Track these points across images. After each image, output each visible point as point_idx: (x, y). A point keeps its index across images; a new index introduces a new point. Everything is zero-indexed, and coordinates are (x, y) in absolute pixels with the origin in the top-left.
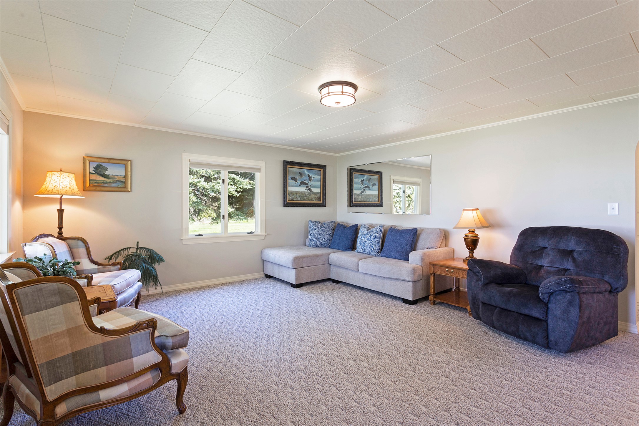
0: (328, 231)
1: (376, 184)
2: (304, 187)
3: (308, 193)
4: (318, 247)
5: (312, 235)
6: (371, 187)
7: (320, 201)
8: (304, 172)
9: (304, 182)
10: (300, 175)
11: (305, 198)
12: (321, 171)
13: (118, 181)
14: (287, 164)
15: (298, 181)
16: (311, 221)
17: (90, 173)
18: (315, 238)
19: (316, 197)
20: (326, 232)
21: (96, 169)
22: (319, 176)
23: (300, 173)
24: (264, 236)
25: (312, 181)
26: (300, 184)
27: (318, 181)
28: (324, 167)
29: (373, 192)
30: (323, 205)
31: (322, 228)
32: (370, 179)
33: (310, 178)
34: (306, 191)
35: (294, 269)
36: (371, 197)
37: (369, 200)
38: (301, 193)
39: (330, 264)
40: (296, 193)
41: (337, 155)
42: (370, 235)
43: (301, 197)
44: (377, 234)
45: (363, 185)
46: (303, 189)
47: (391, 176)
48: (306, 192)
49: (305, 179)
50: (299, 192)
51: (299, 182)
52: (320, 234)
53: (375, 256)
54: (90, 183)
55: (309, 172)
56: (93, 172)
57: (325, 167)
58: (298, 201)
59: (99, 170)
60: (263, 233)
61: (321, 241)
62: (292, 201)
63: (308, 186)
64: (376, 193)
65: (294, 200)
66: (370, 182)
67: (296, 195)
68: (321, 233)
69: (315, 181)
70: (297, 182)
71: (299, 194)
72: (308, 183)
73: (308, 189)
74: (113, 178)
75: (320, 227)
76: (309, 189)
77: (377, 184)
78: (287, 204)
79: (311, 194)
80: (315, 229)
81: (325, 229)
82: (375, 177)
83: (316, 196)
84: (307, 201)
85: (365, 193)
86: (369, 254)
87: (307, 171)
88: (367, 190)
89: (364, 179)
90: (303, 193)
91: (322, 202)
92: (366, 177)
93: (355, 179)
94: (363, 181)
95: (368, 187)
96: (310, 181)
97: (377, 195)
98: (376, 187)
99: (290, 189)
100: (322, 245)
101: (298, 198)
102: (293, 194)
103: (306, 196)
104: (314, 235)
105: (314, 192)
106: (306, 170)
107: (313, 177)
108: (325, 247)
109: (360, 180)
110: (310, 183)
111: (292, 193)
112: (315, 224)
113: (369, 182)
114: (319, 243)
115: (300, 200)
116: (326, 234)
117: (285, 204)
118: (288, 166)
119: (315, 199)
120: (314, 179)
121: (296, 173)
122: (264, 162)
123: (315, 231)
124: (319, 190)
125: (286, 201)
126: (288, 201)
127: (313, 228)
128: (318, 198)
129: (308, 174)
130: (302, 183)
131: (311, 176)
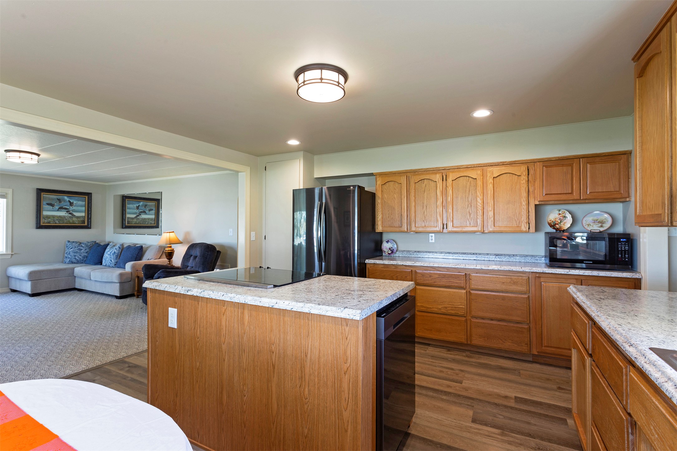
0: (85, 250)
1: (153, 209)
3: (68, 217)
4: (74, 263)
6: (147, 212)
7: (85, 223)
8: (64, 198)
9: (64, 207)
10: (58, 201)
11: (65, 221)
12: (85, 197)
14: (40, 191)
15: (56, 206)
16: (69, 241)
18: (71, 256)
19: (79, 221)
20: (83, 250)
22: (83, 202)
23: (59, 200)
24: (11, 255)
25: (74, 206)
26: (59, 209)
27: (81, 206)
28: (89, 195)
29: (151, 216)
30: (88, 227)
31: (79, 247)
32: (146, 205)
33: (71, 204)
34: (67, 215)
35: (30, 282)
36: (147, 220)
37: (145, 223)
38: (60, 217)
39: (75, 277)
40: (53, 217)
41: (107, 184)
43: (60, 220)
44: (116, 251)
45: (138, 210)
46: (63, 213)
48: (66, 216)
49: (66, 205)
50: (58, 216)
51: (57, 208)
52: (76, 252)
53: (113, 267)
55: (69, 199)
57: (90, 195)
58: (56, 223)
60: (10, 253)
61: (77, 258)
62: (48, 223)
63: (69, 211)
64: (153, 217)
65: (50, 223)
66: (146, 207)
67: (53, 218)
68: (77, 252)
69: (77, 206)
70: (54, 208)
71: (57, 217)
72: (68, 208)
73: (68, 213)
75: (76, 246)
76: (70, 214)
77: (154, 209)
78: (39, 226)
80: (72, 248)
81: (82, 248)
82: (153, 204)
83: (79, 219)
84: (67, 224)
85: (141, 217)
86: (109, 266)
87: (68, 198)
88: (142, 214)
89: (139, 205)
90: (63, 217)
91: (86, 224)
92: (141, 203)
94: (138, 208)
95: (144, 212)
96: (71, 206)
97: (154, 219)
98: (153, 212)
99: (45, 213)
100: (78, 261)
101: (55, 221)
102: (49, 218)
103: (66, 219)
104: (69, 253)
107: (75, 202)
108: (82, 263)
109: (135, 206)
110: (71, 208)
111: (48, 217)
112: (72, 244)
113: (145, 207)
114: (74, 260)
115: (58, 223)
116: (83, 252)
117: (38, 226)
118: (42, 193)
119: (78, 222)
120: (76, 205)
121: (53, 199)
122: (11, 190)
123: (71, 250)
124: (83, 214)
125: (40, 224)
126: (42, 224)
127: (70, 247)
128: (82, 221)
129: (69, 201)
130: (61, 208)
131: (73, 202)
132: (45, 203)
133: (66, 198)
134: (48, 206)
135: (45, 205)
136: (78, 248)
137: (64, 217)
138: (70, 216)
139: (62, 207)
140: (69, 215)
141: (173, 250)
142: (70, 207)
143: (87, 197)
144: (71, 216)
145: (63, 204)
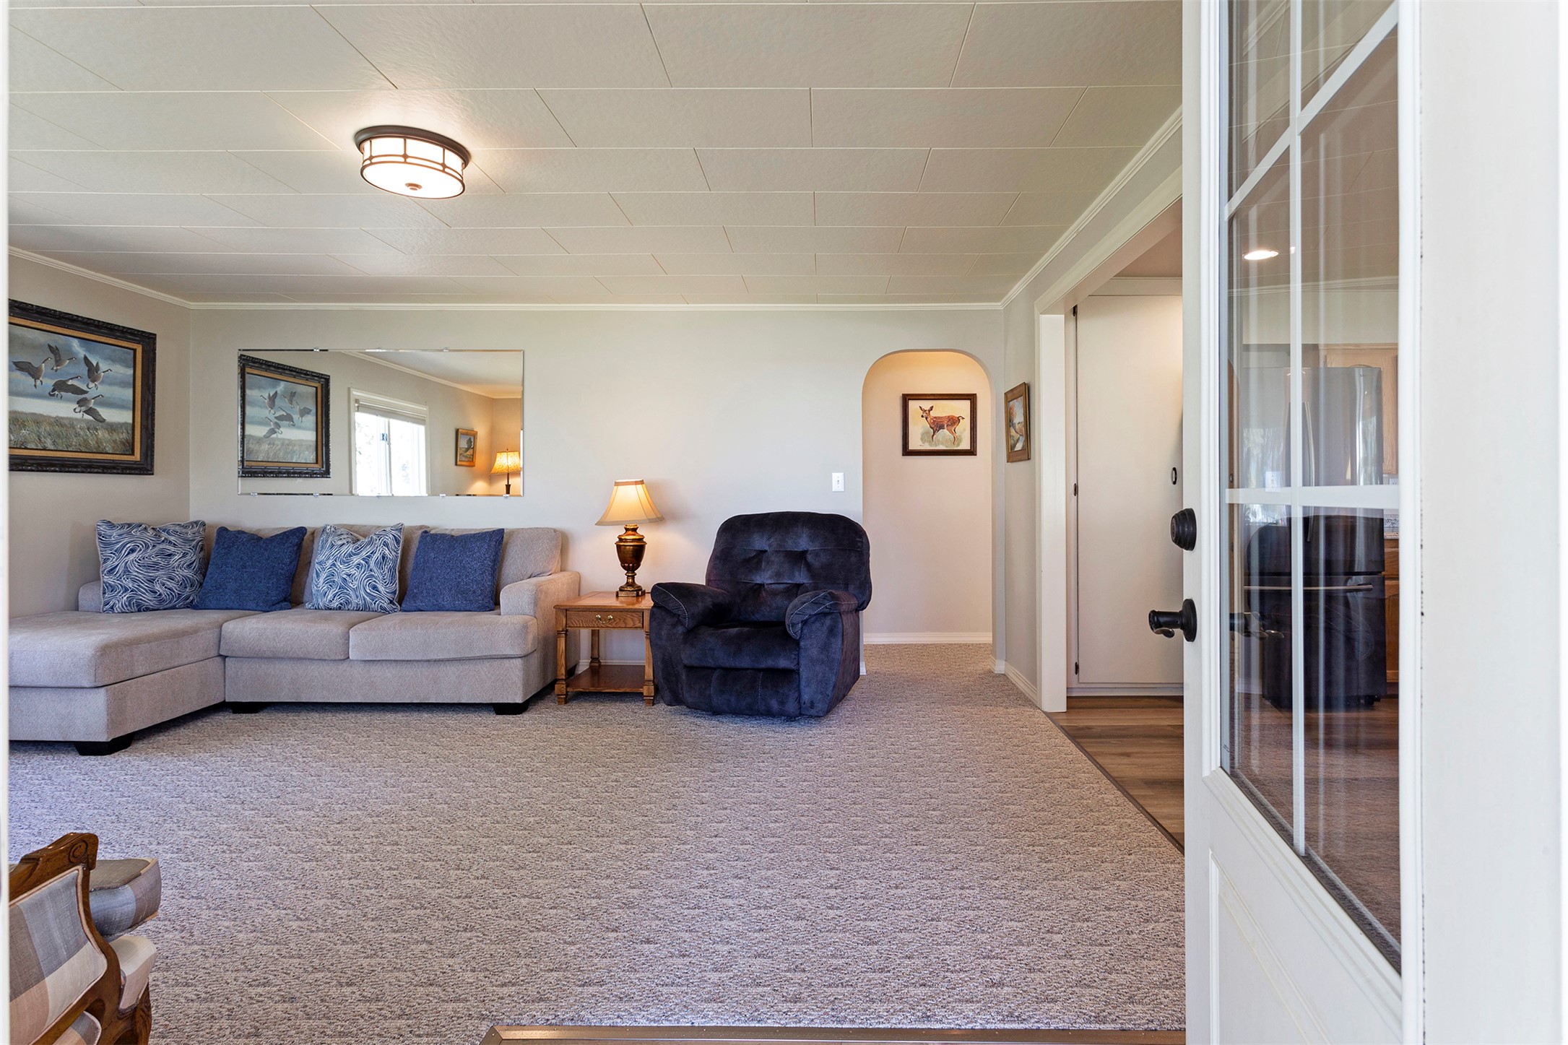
0: (185, 555)
1: (311, 410)
2: (69, 400)
3: (84, 425)
4: (147, 609)
5: (121, 569)
6: (296, 417)
7: (133, 454)
8: (70, 346)
9: (70, 383)
10: (52, 355)
11: (74, 441)
12: (135, 350)
15: (45, 376)
16: (111, 525)
18: (134, 581)
19: (115, 441)
20: (176, 557)
22: (127, 366)
23: (54, 350)
25: (102, 382)
26: (53, 390)
27: (122, 384)
28: (146, 339)
29: (302, 435)
30: (144, 468)
31: (161, 546)
32: (293, 394)
33: (93, 372)
34: (79, 416)
35: (103, 690)
36: (295, 448)
37: (292, 458)
38: (58, 421)
39: (224, 657)
40: (38, 420)
41: (193, 305)
42: (364, 554)
43: (59, 436)
44: (387, 552)
45: (272, 411)
46: (64, 409)
47: (352, 389)
48: (76, 419)
49: (73, 372)
50: (50, 417)
51: (49, 383)
52: (155, 566)
53: (384, 611)
55: (89, 350)
57: (150, 340)
58: (45, 449)
61: (158, 587)
62: (21, 448)
63: (86, 399)
64: (309, 436)
65: (26, 448)
66: (294, 402)
67: (35, 429)
68: (156, 563)
69: (110, 384)
70: (38, 382)
71: (50, 424)
72: (85, 388)
73: (84, 408)
75: (151, 544)
76: (89, 412)
77: (314, 411)
79: (97, 430)
80: (132, 551)
81: (172, 549)
82: (307, 390)
83: (115, 436)
84: (81, 452)
85: (280, 436)
86: (365, 608)
87: (81, 346)
88: (285, 427)
89: (276, 392)
90: (66, 422)
91: (137, 457)
92: (281, 387)
93: (250, 389)
94: (272, 399)
95: (288, 418)
96: (93, 381)
97: (314, 444)
98: (310, 420)
100: (161, 601)
101: (43, 439)
103: (77, 435)
104: (127, 571)
105: (108, 424)
106: (76, 340)
107: (103, 367)
108: (173, 608)
109: (266, 396)
110: (94, 390)
111: (20, 421)
112: (129, 533)
113: (291, 402)
114: (149, 596)
115: (52, 448)
116: (176, 564)
119: (113, 448)
120: (108, 377)
121: (34, 347)
123: (132, 557)
124: (125, 417)
127: (124, 546)
128: (124, 444)
129: (86, 358)
130: (61, 387)
131: (97, 364)
133: (75, 344)
136: (156, 549)
137: (71, 424)
138: (88, 421)
139: (64, 382)
140: (87, 417)
141: (641, 540)
142: (87, 386)
143: (139, 349)
144: (91, 421)
145: (67, 369)
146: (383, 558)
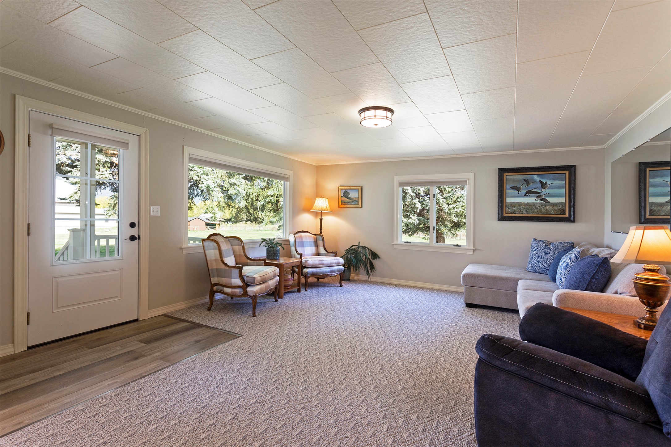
0: (554, 255)
2: (532, 197)
3: (540, 205)
4: (537, 273)
7: (564, 214)
8: (533, 178)
9: (533, 190)
11: (535, 210)
12: (565, 173)
13: (355, 201)
14: (502, 172)
16: (535, 240)
17: (341, 196)
18: (534, 261)
19: (555, 210)
20: (550, 255)
21: (344, 194)
22: (562, 180)
23: (526, 181)
24: (473, 251)
25: (549, 188)
26: (526, 194)
27: (559, 187)
28: (571, 169)
30: (570, 220)
31: (545, 250)
33: (544, 185)
34: (537, 202)
38: (528, 204)
40: (519, 204)
43: (528, 209)
46: (531, 200)
48: (536, 203)
49: (535, 186)
50: (525, 203)
51: (524, 192)
54: (341, 203)
56: (343, 196)
57: (573, 168)
58: (522, 214)
59: (346, 194)
60: (472, 248)
61: (540, 265)
62: (513, 214)
63: (541, 195)
65: (515, 214)
67: (519, 207)
68: (541, 256)
69: (553, 188)
70: (520, 192)
71: (525, 205)
72: (540, 191)
73: (539, 199)
74: (353, 199)
75: (543, 248)
78: (502, 218)
79: (546, 206)
80: (535, 250)
81: (549, 251)
83: (555, 208)
84: (539, 214)
87: (538, 177)
90: (532, 204)
91: (567, 215)
96: (544, 189)
99: (509, 200)
101: (522, 211)
102: (514, 207)
103: (536, 208)
104: (533, 257)
105: (552, 203)
106: (536, 175)
111: (513, 205)
112: (537, 244)
115: (526, 213)
116: (549, 257)
117: (500, 218)
118: (505, 174)
119: (555, 212)
120: (551, 186)
121: (518, 181)
122: (473, 174)
123: (535, 252)
124: (562, 200)
125: (503, 214)
126: (505, 215)
127: (534, 248)
128: (561, 211)
129: (540, 181)
130: (529, 193)
131: (546, 182)
132: (508, 187)
133: (536, 177)
134: (512, 191)
135: (509, 189)
136: (543, 250)
137: (534, 204)
138: (542, 203)
139: (531, 191)
140: (541, 201)
142: (541, 191)
143: (567, 173)
144: (543, 203)
145: (532, 186)
146: (567, 265)
